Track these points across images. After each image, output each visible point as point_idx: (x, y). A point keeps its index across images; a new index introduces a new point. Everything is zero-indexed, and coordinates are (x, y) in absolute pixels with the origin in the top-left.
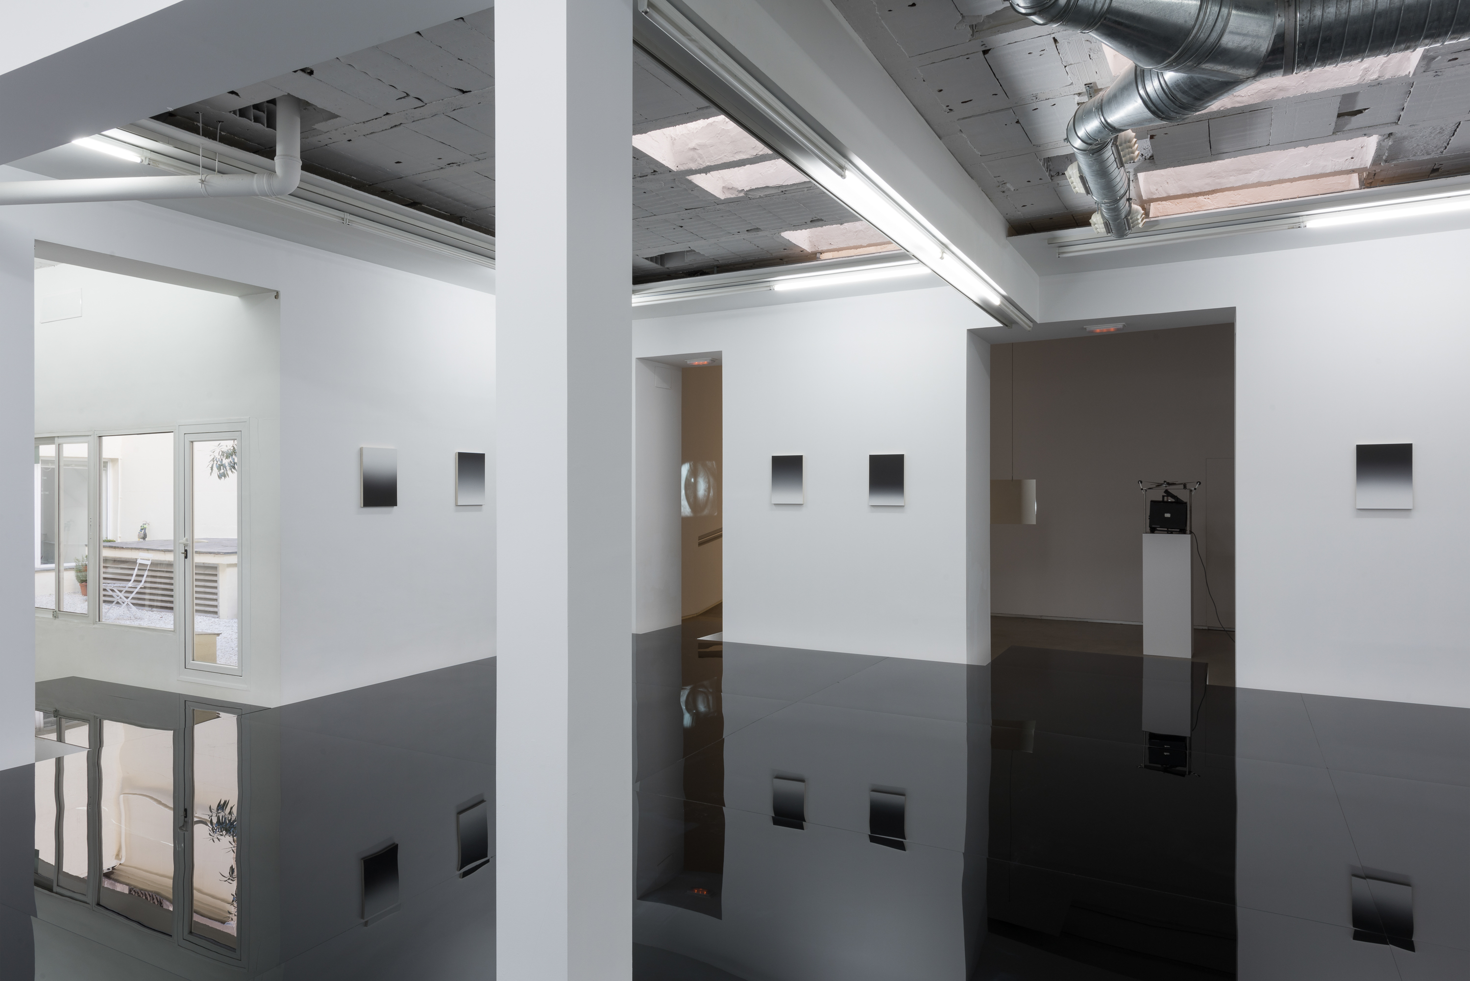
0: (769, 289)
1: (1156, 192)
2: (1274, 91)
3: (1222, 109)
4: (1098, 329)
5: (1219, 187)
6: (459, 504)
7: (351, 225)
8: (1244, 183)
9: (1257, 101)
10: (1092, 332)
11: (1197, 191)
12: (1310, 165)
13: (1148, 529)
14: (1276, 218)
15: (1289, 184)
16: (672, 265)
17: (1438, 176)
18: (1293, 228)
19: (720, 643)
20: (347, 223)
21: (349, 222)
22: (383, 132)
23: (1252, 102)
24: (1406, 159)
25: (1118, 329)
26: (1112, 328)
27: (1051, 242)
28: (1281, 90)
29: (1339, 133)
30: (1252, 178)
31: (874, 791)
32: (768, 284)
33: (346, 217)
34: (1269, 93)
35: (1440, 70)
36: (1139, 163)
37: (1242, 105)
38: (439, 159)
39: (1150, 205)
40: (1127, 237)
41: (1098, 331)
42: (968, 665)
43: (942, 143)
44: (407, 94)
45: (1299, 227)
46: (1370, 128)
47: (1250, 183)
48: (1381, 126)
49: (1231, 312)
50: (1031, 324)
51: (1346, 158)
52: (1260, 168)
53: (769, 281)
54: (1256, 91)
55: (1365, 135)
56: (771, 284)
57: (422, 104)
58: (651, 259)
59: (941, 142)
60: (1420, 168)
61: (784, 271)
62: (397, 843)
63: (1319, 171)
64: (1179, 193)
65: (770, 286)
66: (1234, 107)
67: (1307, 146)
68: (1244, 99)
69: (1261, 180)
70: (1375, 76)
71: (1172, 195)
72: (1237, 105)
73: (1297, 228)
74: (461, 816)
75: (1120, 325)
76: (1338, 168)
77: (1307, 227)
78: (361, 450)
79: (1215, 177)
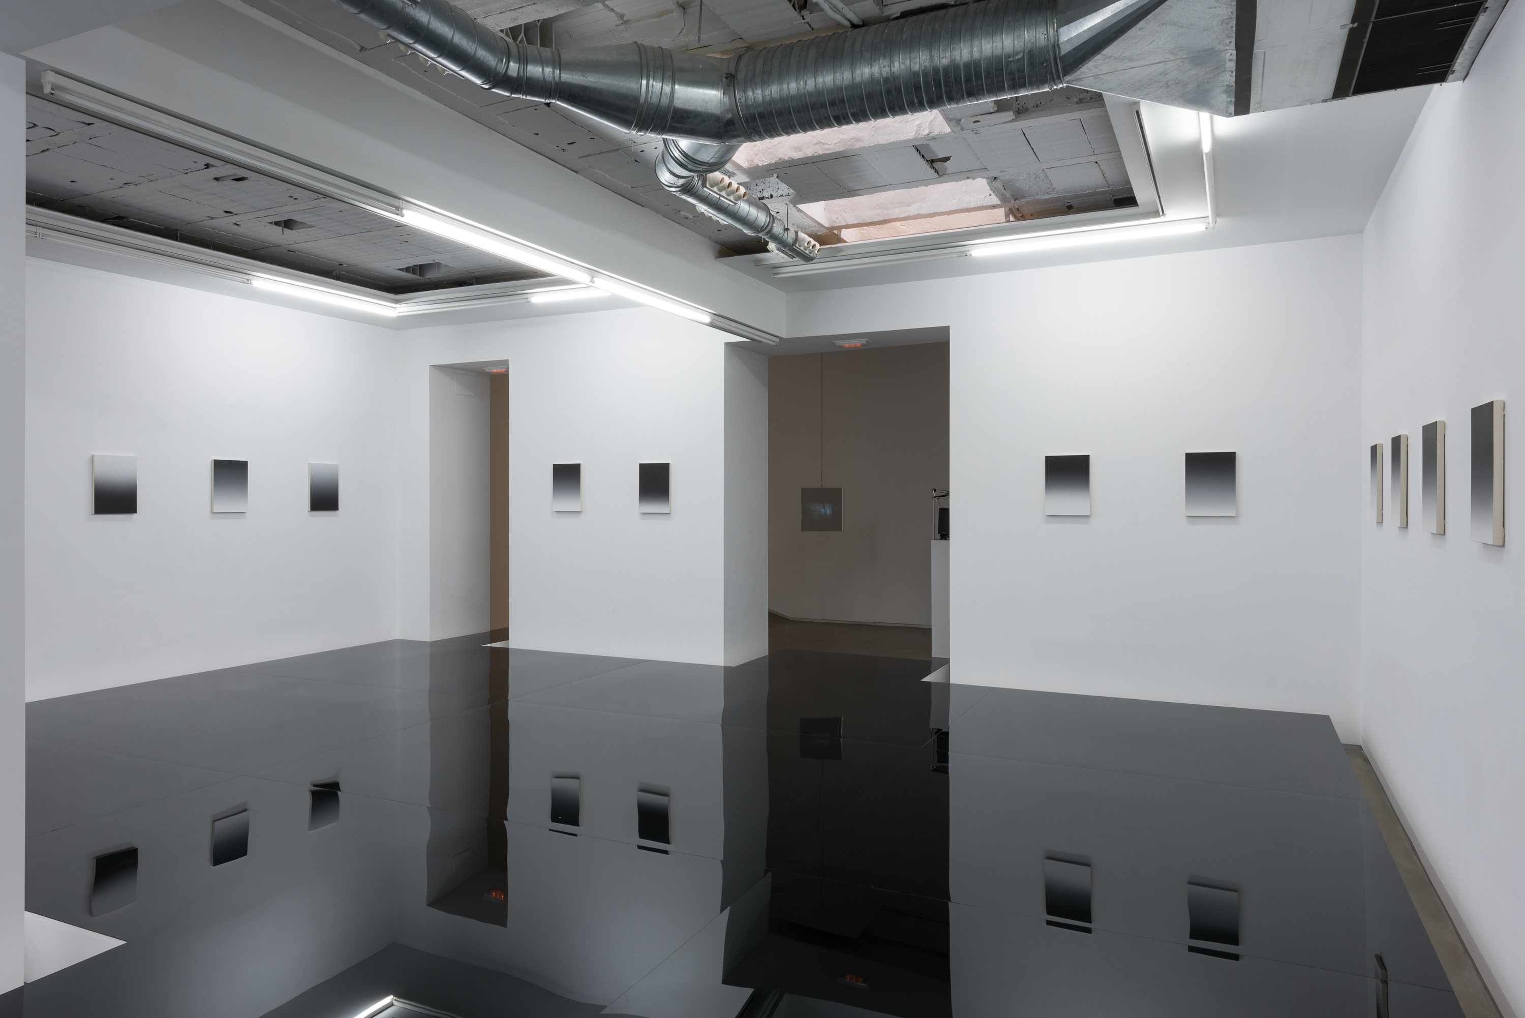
0: (526, 300)
1: (836, 220)
2: (852, 140)
3: (815, 155)
4: (847, 344)
5: (887, 218)
6: (214, 512)
7: (46, 239)
8: (907, 214)
9: (841, 149)
10: (841, 347)
11: (869, 220)
12: (957, 200)
13: (938, 536)
14: (950, 246)
15: (946, 216)
16: (431, 275)
17: (1074, 212)
18: (961, 256)
19: (506, 651)
20: (41, 237)
21: (42, 236)
22: (34, 156)
23: (837, 150)
24: (1032, 197)
25: (863, 345)
26: (857, 343)
27: (758, 263)
28: (857, 140)
29: (945, 176)
30: (913, 210)
31: (641, 790)
32: (525, 296)
33: (38, 231)
34: (849, 143)
35: (976, 129)
36: (793, 196)
37: (830, 152)
38: (112, 179)
39: (841, 232)
40: (813, 262)
41: (847, 345)
42: (725, 668)
43: (582, 178)
44: (34, 124)
45: (966, 256)
46: (969, 172)
47: (912, 215)
48: (977, 171)
49: (946, 330)
50: (777, 340)
51: (986, 195)
52: (918, 202)
53: (527, 293)
54: (839, 140)
55: (968, 178)
56: (528, 296)
57: (55, 133)
58: (407, 270)
59: (579, 176)
60: (1053, 205)
61: (539, 284)
62: (137, 847)
63: (965, 206)
64: (856, 222)
65: (527, 298)
66: (825, 154)
67: (927, 186)
68: (831, 147)
69: (920, 213)
70: (926, 132)
71: (850, 223)
72: (827, 152)
73: (964, 256)
74: (216, 823)
75: (864, 341)
76: (979, 204)
77: (972, 255)
78: (93, 457)
79: (883, 208)
